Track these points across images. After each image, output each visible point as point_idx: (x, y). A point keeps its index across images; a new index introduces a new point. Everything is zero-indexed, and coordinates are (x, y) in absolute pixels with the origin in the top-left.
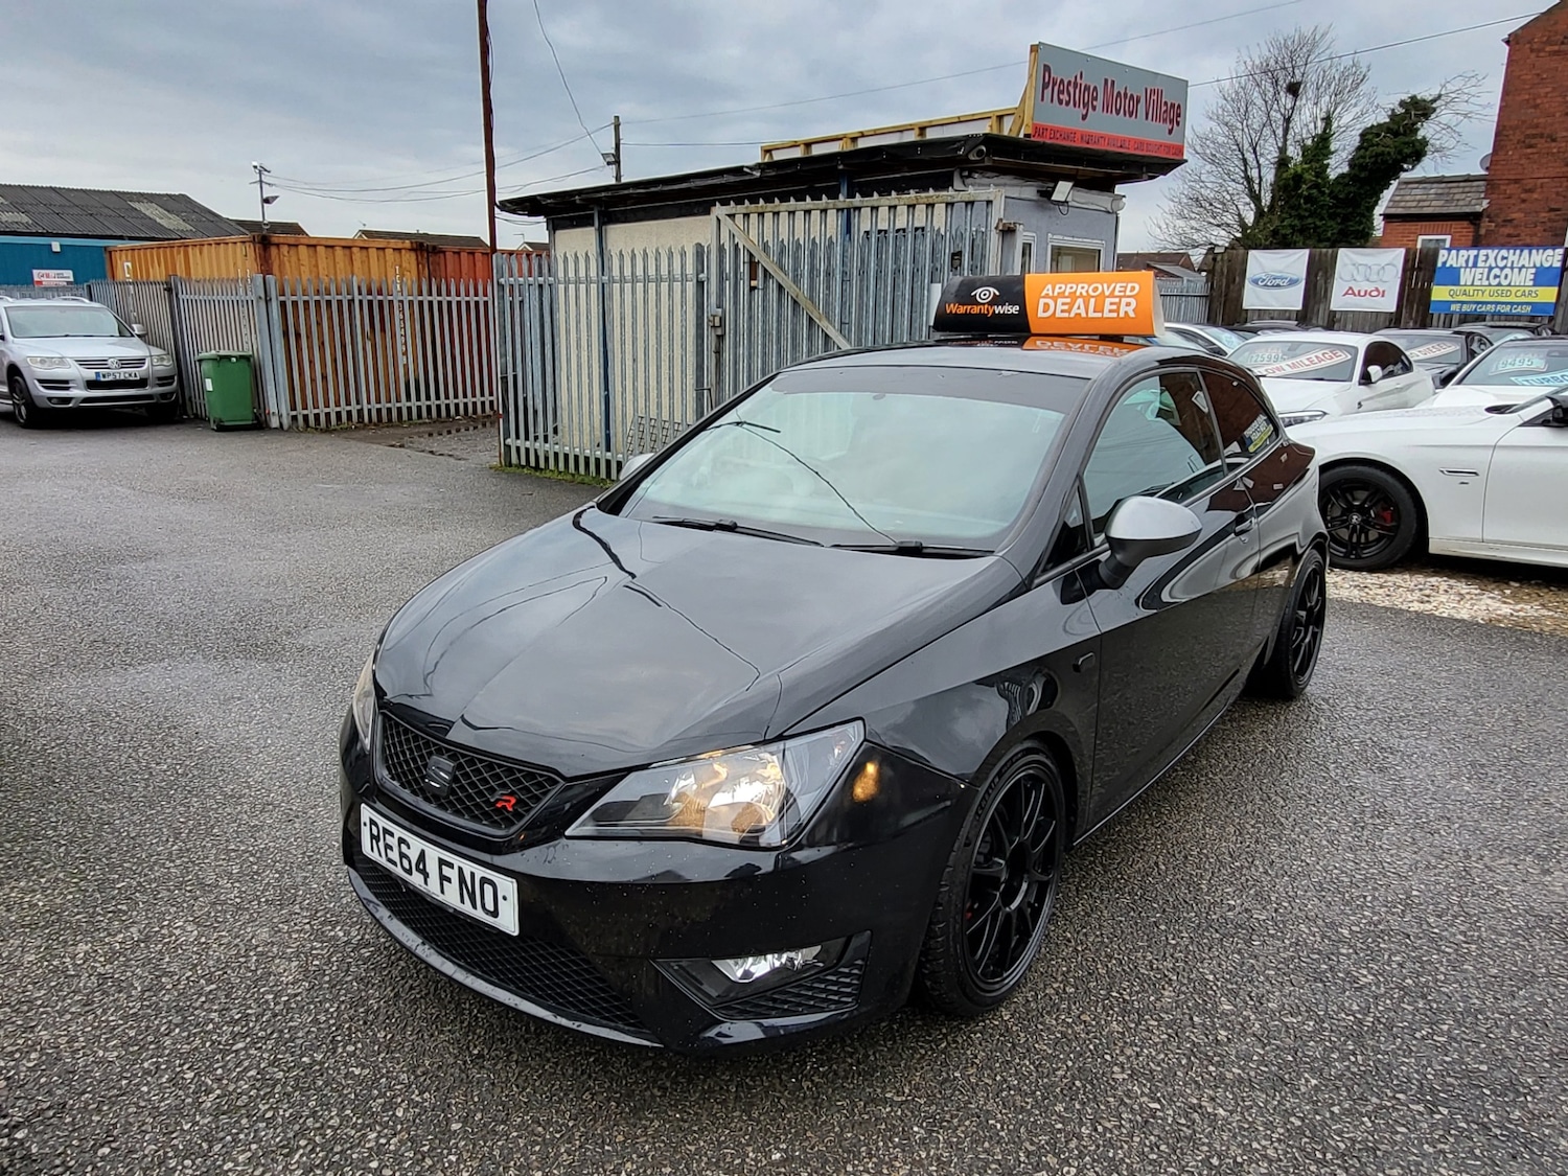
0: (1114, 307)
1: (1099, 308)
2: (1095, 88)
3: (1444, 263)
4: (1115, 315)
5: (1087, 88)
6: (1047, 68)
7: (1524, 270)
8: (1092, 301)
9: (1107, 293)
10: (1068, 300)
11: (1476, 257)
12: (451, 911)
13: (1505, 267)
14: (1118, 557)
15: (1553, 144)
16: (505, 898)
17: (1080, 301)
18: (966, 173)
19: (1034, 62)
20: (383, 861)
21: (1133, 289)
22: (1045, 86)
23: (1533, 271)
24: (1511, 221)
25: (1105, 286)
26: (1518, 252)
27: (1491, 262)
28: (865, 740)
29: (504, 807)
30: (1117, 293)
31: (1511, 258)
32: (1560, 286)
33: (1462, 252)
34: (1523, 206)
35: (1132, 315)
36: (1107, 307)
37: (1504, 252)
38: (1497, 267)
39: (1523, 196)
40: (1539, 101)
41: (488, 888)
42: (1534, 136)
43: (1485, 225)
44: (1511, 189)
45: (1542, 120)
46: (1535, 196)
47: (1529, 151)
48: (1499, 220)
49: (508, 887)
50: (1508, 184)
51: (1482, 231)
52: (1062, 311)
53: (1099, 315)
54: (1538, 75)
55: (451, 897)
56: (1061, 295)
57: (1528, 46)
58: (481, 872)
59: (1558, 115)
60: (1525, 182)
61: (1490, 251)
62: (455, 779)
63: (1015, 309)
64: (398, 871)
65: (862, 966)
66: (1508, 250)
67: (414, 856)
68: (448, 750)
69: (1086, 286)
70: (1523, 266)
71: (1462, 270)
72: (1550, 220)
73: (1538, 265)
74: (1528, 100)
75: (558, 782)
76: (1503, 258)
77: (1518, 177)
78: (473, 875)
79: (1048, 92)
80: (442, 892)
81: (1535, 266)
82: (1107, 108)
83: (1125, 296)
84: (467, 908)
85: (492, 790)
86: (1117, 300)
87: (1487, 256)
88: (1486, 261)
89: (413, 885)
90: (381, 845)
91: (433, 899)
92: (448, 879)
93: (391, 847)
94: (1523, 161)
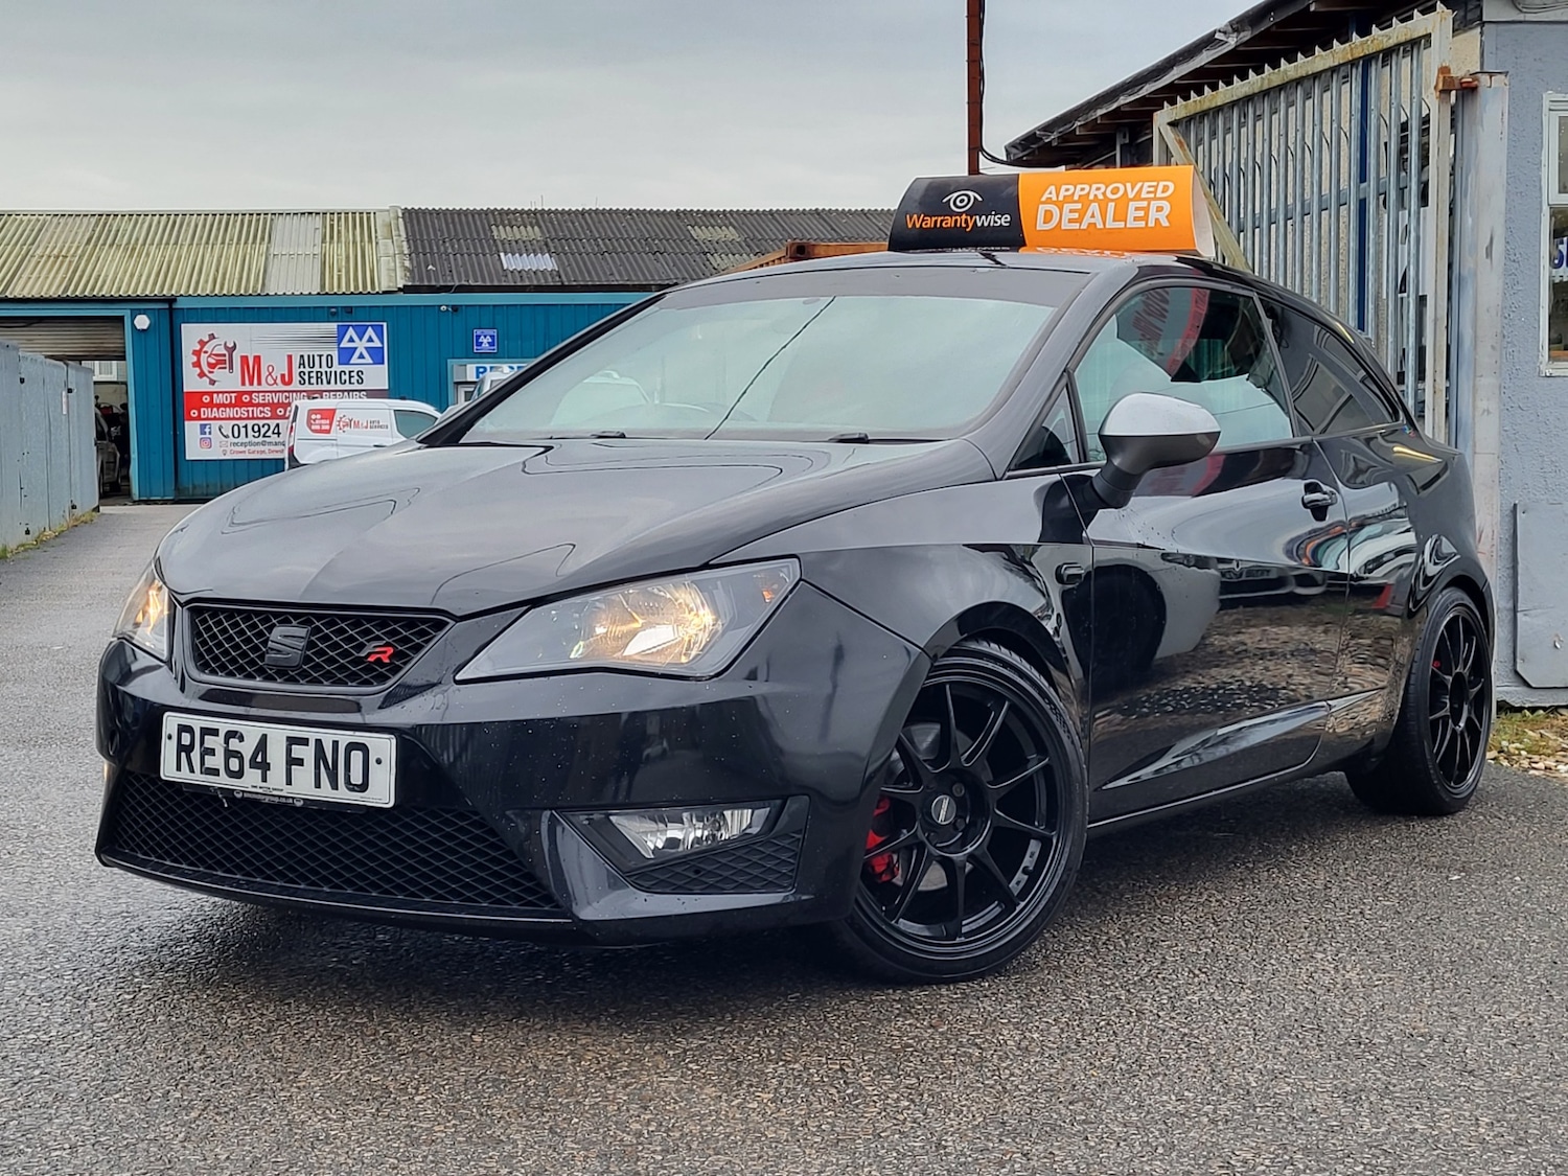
0: (1141, 214)
1: (1120, 215)
4: (1142, 224)
8: (1111, 205)
9: (1131, 196)
10: (1079, 206)
12: (300, 804)
14: (1116, 462)
16: (379, 762)
17: (1095, 206)
20: (198, 778)
21: (1165, 189)
25: (1129, 185)
28: (801, 580)
29: (379, 660)
30: (1144, 195)
35: (1165, 223)
36: (1131, 213)
41: (357, 756)
49: (384, 748)
52: (1071, 221)
53: (1121, 225)
55: (304, 786)
56: (1069, 199)
58: (345, 738)
62: (311, 645)
63: (1004, 220)
64: (223, 781)
65: (799, 839)
67: (247, 748)
68: (296, 616)
69: (1103, 187)
75: (448, 623)
78: (336, 744)
80: (289, 782)
83: (1155, 199)
85: (361, 647)
86: (1145, 204)
89: (243, 791)
90: (196, 755)
91: (272, 799)
92: (300, 762)
93: (212, 752)
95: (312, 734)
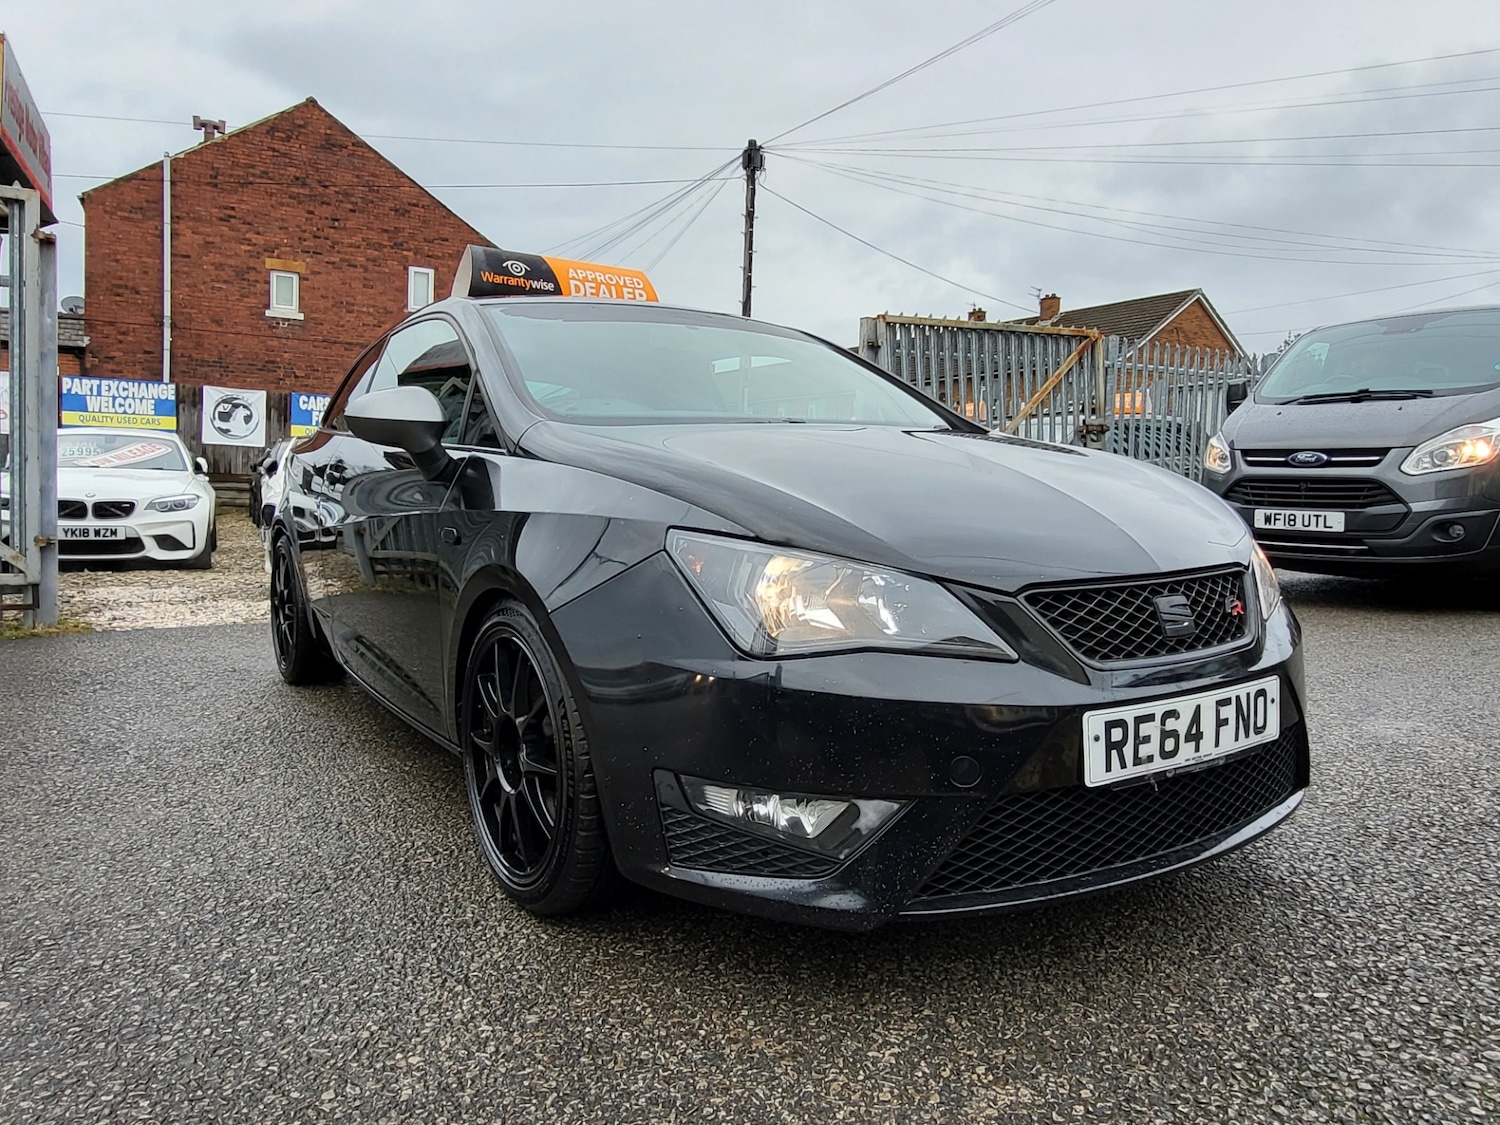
0: (631, 296)
1: (620, 295)
3: (69, 390)
7: (144, 401)
8: (613, 288)
9: (621, 284)
10: (593, 285)
11: (99, 386)
13: (127, 397)
15: (138, 296)
16: (1273, 702)
17: (603, 287)
20: (1132, 771)
21: (638, 283)
23: (153, 402)
24: (112, 358)
25: (616, 277)
26: (136, 384)
27: (114, 391)
30: (628, 285)
31: (131, 389)
32: (177, 415)
33: (85, 382)
34: (120, 346)
37: (124, 384)
38: (120, 396)
39: (119, 337)
40: (119, 257)
42: (119, 286)
43: (89, 360)
44: (107, 330)
45: (124, 274)
46: (130, 339)
47: (118, 298)
48: (102, 357)
49: (1273, 688)
50: (103, 326)
51: (88, 365)
52: (592, 294)
54: (114, 234)
56: (586, 279)
57: (101, 207)
59: (137, 272)
60: (119, 325)
61: (111, 382)
64: (1159, 765)
66: (128, 382)
69: (602, 275)
70: (143, 398)
71: (88, 398)
72: (146, 360)
73: (156, 397)
74: (109, 255)
76: (124, 389)
77: (113, 320)
80: (1217, 744)
81: (153, 398)
83: (635, 288)
86: (631, 290)
87: (109, 386)
88: (109, 390)
89: (1175, 769)
90: (1128, 750)
91: (1202, 766)
92: (1226, 722)
93: (1147, 739)
94: (114, 307)
95: (1233, 692)
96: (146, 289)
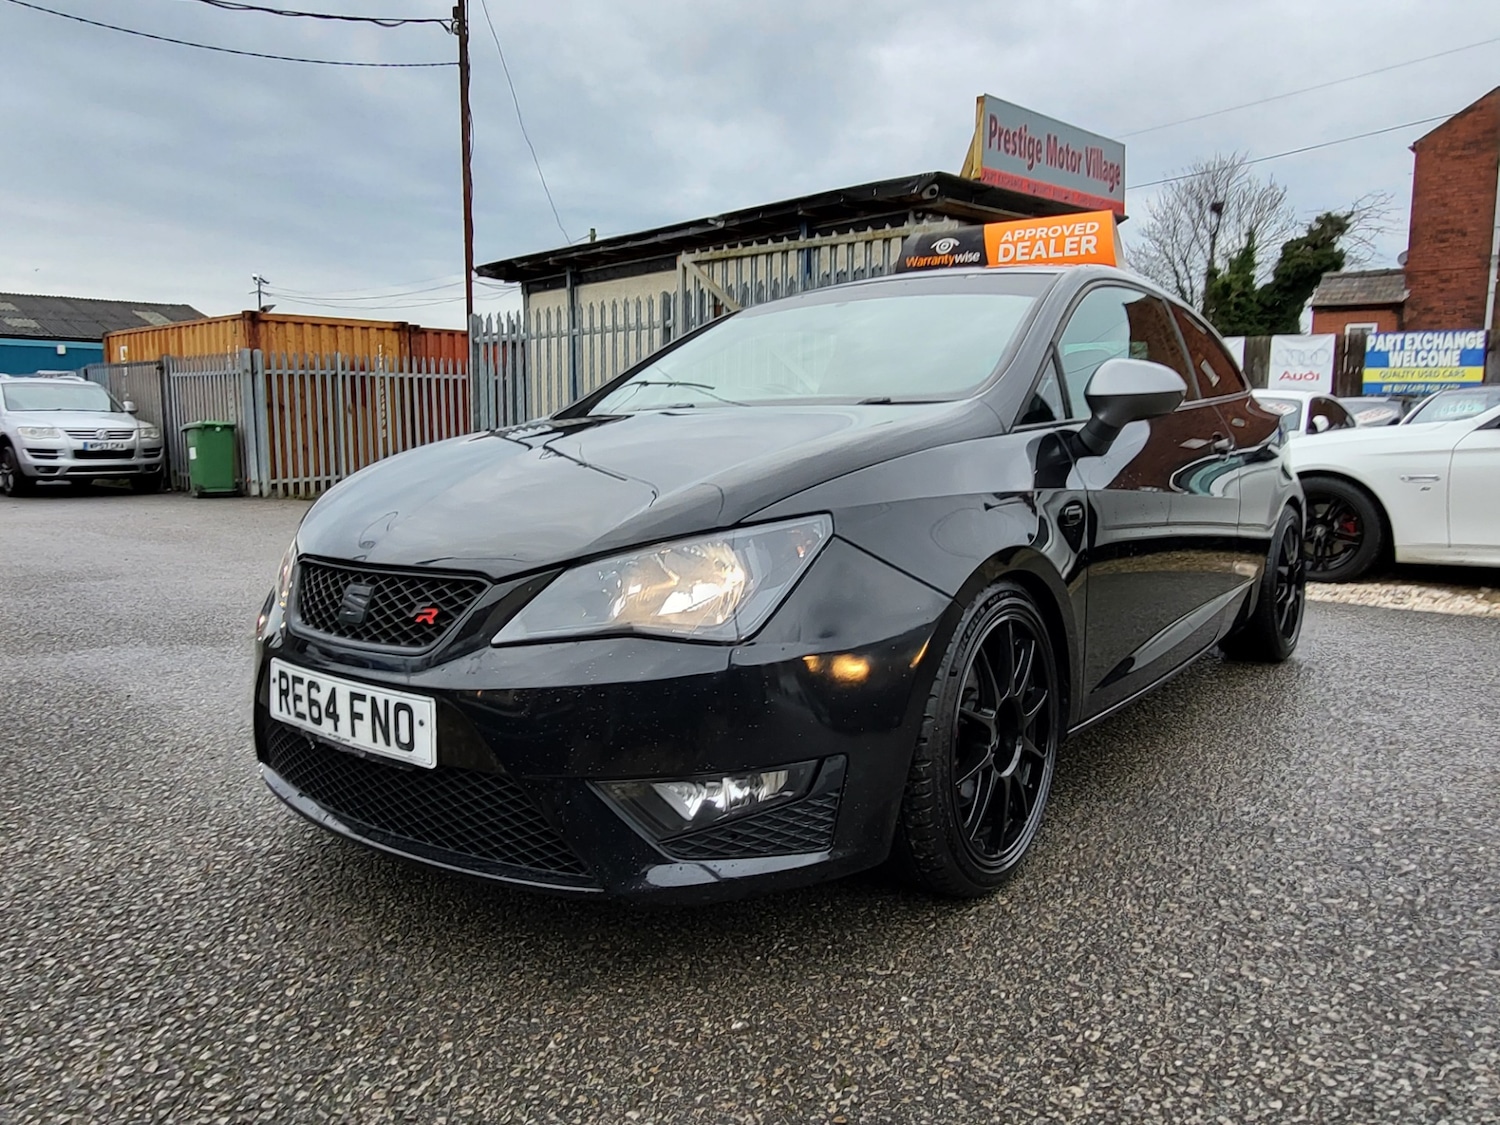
0: (1075, 246)
1: (1059, 248)
2: (1039, 142)
3: (1374, 347)
4: (1076, 253)
5: (1031, 141)
6: (993, 118)
7: (1449, 353)
8: (1052, 242)
9: (1067, 233)
10: (1028, 244)
11: (1403, 341)
12: (363, 755)
13: (1431, 349)
14: (1101, 417)
15: (1465, 238)
16: (421, 723)
17: (1040, 243)
18: (920, 215)
19: (980, 112)
20: (292, 720)
21: (1092, 227)
22: (992, 135)
23: (1458, 352)
24: (1431, 309)
25: (1065, 228)
26: (1442, 335)
27: (1417, 345)
28: (834, 535)
29: (425, 621)
30: (1076, 233)
31: (1436, 341)
32: (1485, 364)
33: (1390, 337)
34: (1441, 295)
35: (1093, 251)
36: (1068, 246)
37: (1429, 336)
38: (1424, 349)
39: (1441, 286)
40: (1446, 200)
41: (403, 715)
42: (1445, 232)
43: (1408, 315)
44: (1430, 280)
45: (1451, 217)
46: (1453, 285)
47: (1442, 245)
48: (1421, 308)
49: (425, 709)
50: (1425, 276)
51: (1406, 320)
52: (1023, 254)
53: (1060, 255)
54: (1444, 177)
55: (364, 739)
56: (1021, 239)
57: (1433, 151)
58: (395, 697)
59: (1465, 212)
60: (1440, 273)
61: (1415, 335)
62: (373, 603)
63: (975, 257)
64: (308, 725)
65: (836, 798)
66: (1433, 333)
67: (323, 698)
68: (366, 575)
69: (1045, 230)
70: (1448, 348)
71: (1391, 354)
72: (1468, 307)
73: (1462, 347)
74: (1436, 200)
75: (485, 586)
76: (1429, 342)
77: (1434, 269)
78: (387, 702)
79: (995, 139)
80: (353, 734)
81: (1459, 348)
82: (1051, 160)
83: (1085, 235)
84: (380, 748)
85: (411, 607)
86: (1077, 239)
87: (1413, 339)
88: (1413, 344)
89: (322, 737)
90: (290, 699)
91: (343, 747)
92: (360, 717)
93: (300, 698)
94: (1438, 254)
95: (369, 691)
96: (1473, 229)
